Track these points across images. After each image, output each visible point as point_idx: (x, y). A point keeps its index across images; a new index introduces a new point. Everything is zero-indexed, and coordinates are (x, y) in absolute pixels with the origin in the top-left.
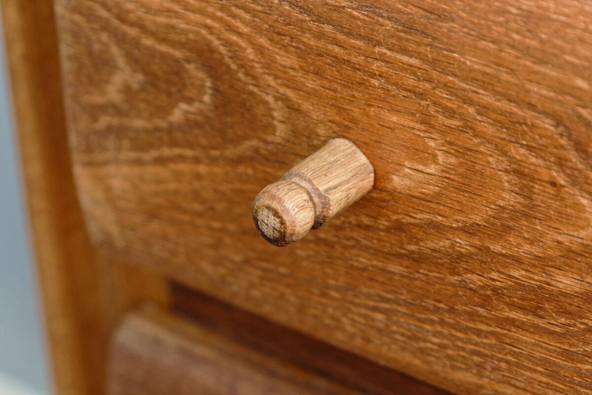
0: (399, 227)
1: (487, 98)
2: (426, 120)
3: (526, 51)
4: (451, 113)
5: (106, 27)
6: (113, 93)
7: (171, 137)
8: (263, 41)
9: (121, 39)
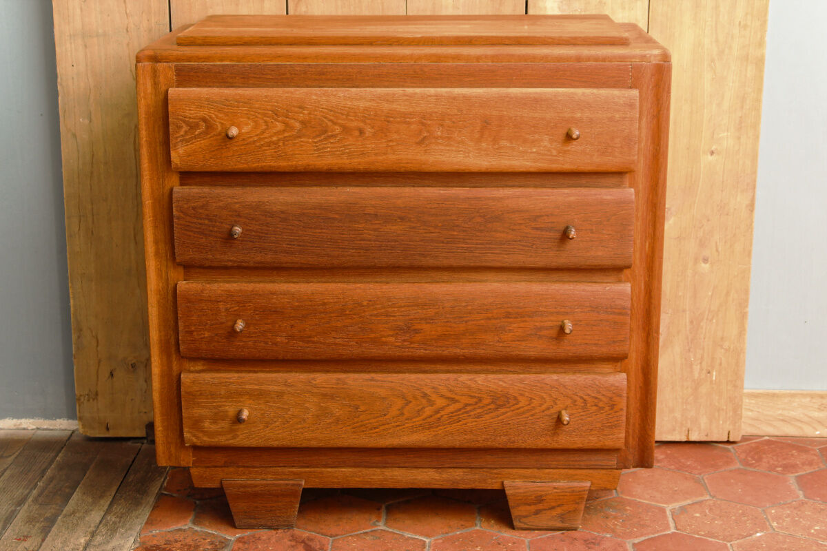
0: (244, 139)
1: (260, 111)
2: (249, 118)
3: (266, 101)
4: (253, 115)
5: (181, 120)
6: (182, 133)
7: (195, 137)
8: (216, 113)
9: (184, 122)
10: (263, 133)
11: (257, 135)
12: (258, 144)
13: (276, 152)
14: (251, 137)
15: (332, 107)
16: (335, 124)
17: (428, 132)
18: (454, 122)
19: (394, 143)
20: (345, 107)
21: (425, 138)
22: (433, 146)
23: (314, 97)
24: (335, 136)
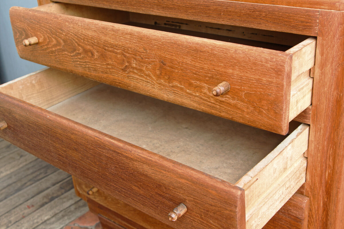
0: (41, 46)
1: (45, 29)
2: (41, 33)
4: (42, 31)
10: (48, 44)
11: (46, 45)
12: (48, 51)
13: (56, 58)
14: (44, 46)
15: (76, 32)
16: (79, 45)
17: (128, 62)
18: (142, 58)
19: (110, 67)
20: (82, 34)
21: (126, 66)
22: (132, 74)
23: (67, 24)
24: (80, 54)
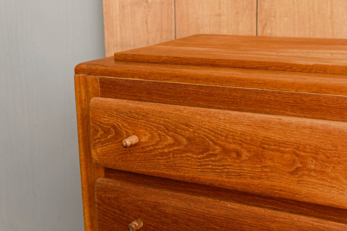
0: (142, 148)
1: (155, 125)
2: (146, 130)
3: (160, 117)
4: (149, 128)
5: (98, 125)
6: (99, 136)
7: (108, 141)
8: (122, 122)
9: (100, 126)
10: (157, 144)
11: (152, 146)
12: (153, 153)
13: (167, 162)
14: (148, 146)
15: (213, 128)
16: (216, 144)
17: (301, 163)
18: (328, 157)
19: (269, 170)
20: (224, 130)
21: (298, 168)
22: (306, 178)
23: (198, 117)
24: (216, 155)
